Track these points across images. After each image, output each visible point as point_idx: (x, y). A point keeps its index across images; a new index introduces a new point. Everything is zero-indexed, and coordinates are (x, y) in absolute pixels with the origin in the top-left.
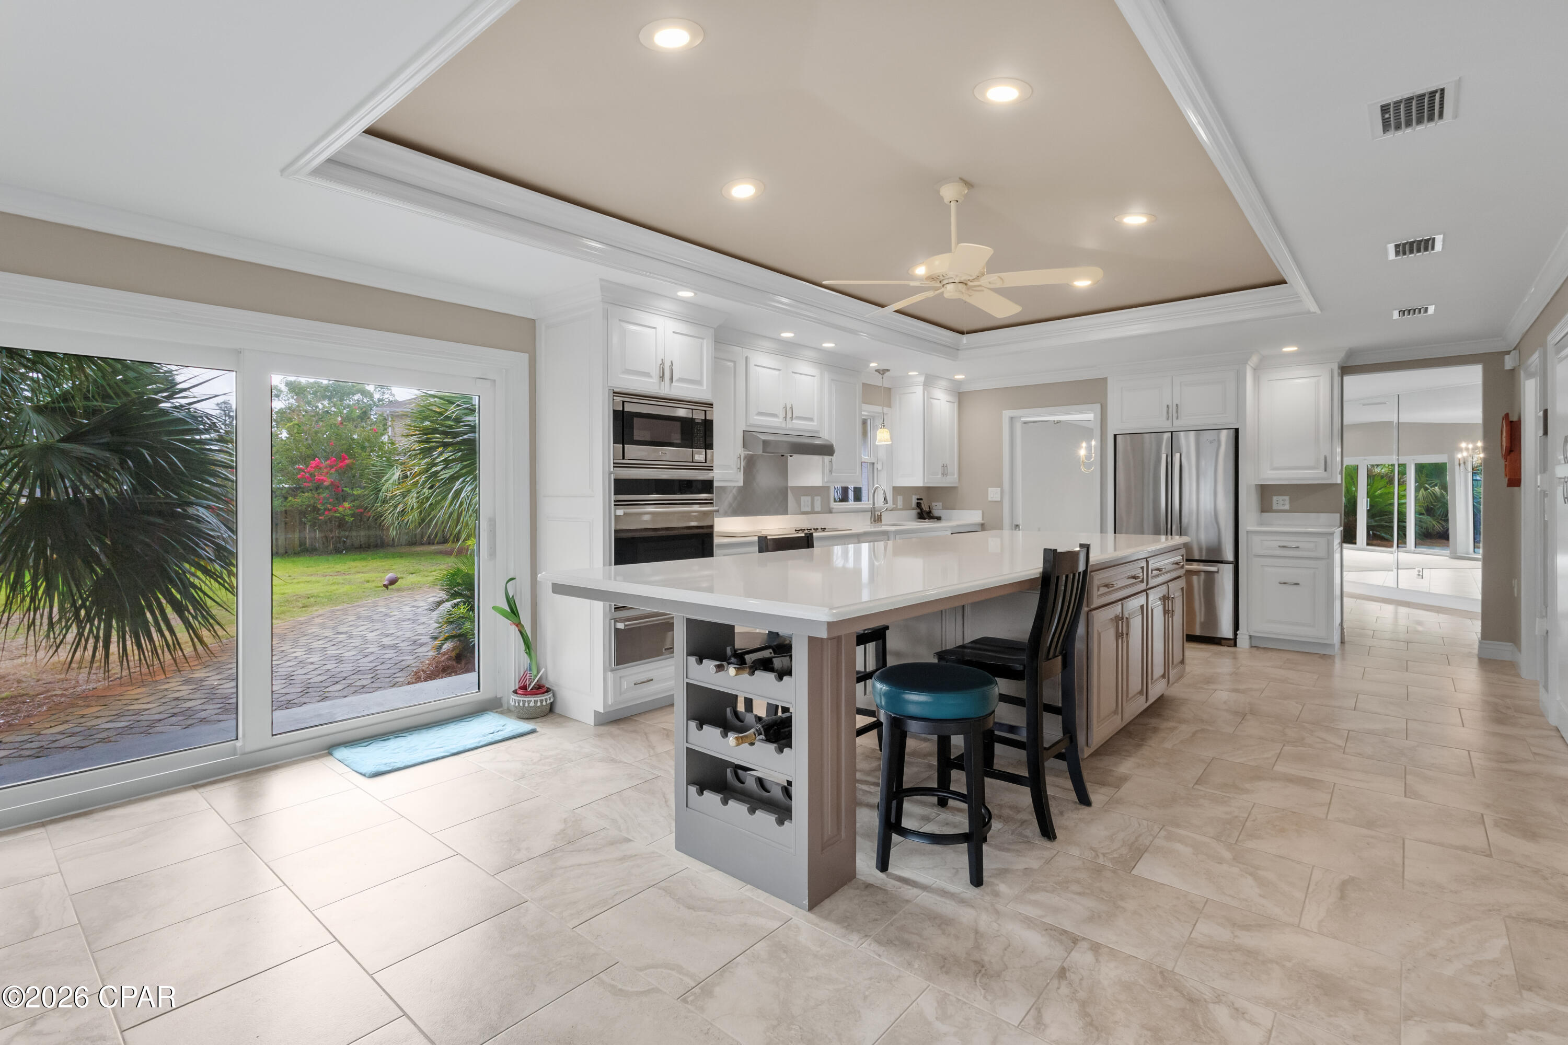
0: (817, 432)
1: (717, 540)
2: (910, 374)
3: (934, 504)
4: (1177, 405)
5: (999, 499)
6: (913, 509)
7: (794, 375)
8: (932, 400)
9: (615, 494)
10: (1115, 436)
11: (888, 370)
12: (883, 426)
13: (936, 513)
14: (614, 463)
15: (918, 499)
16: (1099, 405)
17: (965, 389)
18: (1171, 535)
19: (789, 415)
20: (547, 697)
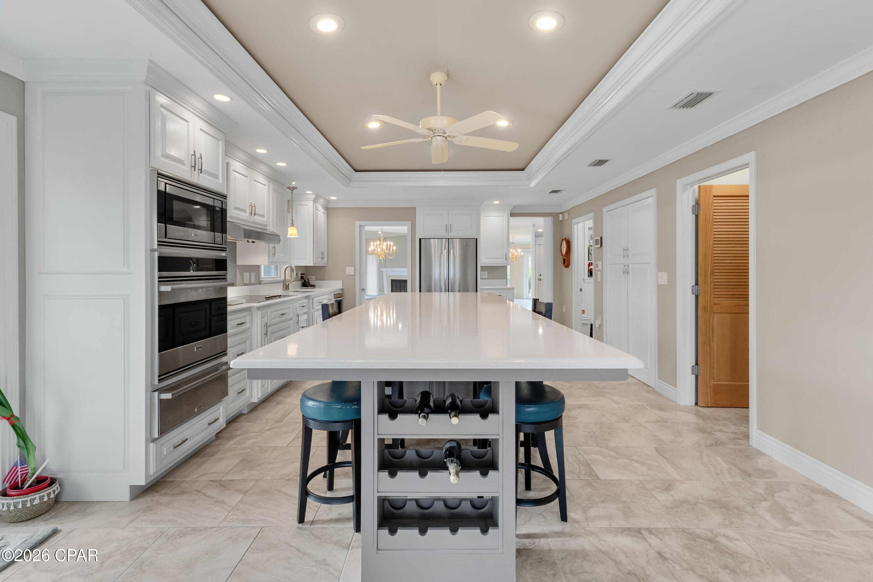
0: (266, 226)
1: (229, 308)
2: (306, 192)
3: (309, 277)
4: (451, 225)
5: (353, 274)
6: (299, 280)
7: (255, 182)
8: (317, 211)
9: (160, 270)
10: (420, 239)
11: (296, 188)
12: (292, 225)
13: (312, 283)
14: (158, 241)
15: (301, 274)
16: (410, 222)
17: (331, 206)
18: (449, 292)
19: (253, 212)
20: (55, 488)
